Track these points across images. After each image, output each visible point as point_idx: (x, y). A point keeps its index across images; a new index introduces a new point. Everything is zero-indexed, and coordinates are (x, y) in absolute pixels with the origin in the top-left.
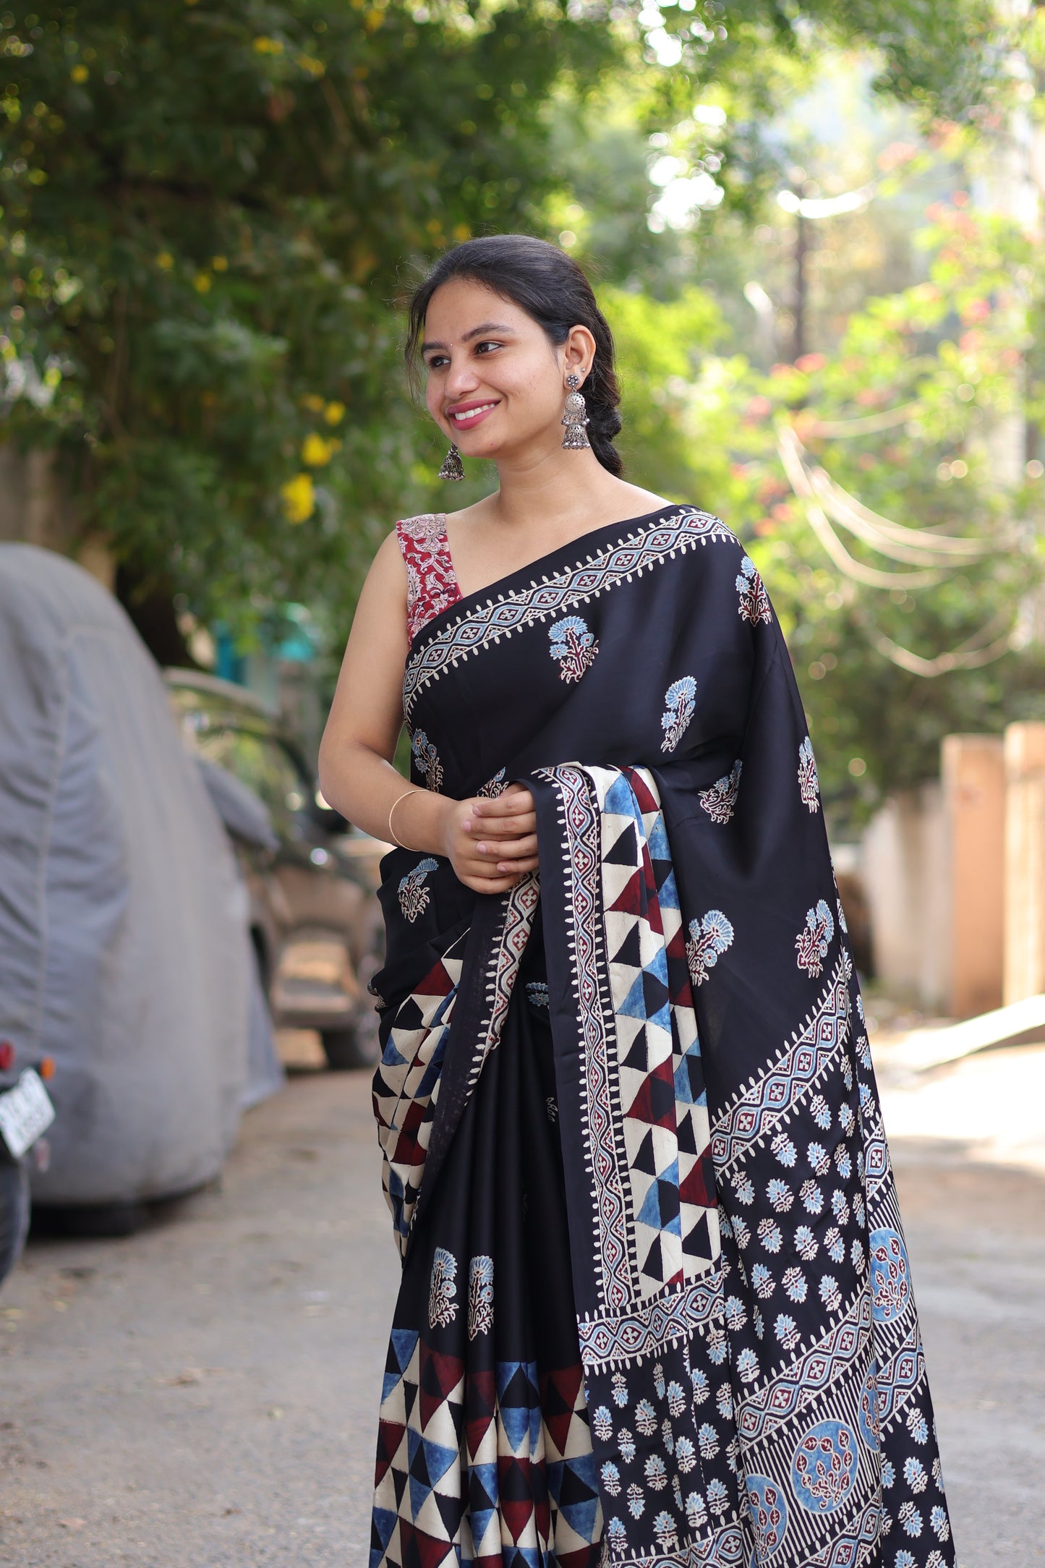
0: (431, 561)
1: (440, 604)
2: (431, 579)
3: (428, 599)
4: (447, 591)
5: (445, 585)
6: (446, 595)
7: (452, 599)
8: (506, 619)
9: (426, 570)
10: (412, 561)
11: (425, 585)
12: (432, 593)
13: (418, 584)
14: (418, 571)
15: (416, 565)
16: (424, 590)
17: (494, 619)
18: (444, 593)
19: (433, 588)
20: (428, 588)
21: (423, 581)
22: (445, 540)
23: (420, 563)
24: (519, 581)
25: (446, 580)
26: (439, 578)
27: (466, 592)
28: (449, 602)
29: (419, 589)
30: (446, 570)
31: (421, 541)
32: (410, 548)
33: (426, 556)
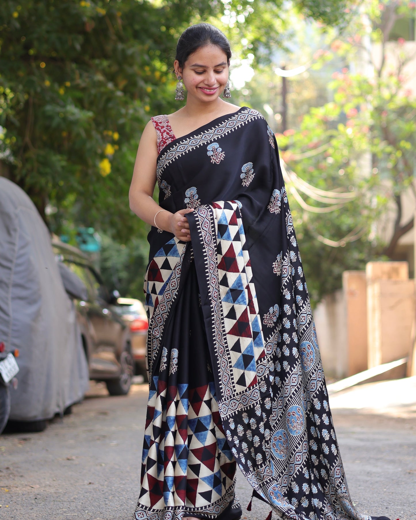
0: (165, 129)
1: (169, 142)
2: (165, 135)
3: (164, 140)
4: (171, 137)
5: (170, 136)
6: (171, 139)
7: (173, 139)
8: (194, 143)
9: (163, 131)
10: (158, 129)
11: (163, 136)
12: (166, 139)
13: (160, 136)
14: (160, 132)
15: (160, 130)
16: (163, 138)
17: (190, 144)
18: (170, 138)
19: (166, 137)
20: (164, 137)
21: (162, 135)
22: (168, 122)
23: (161, 129)
24: (197, 132)
25: (170, 134)
26: (168, 134)
27: (177, 137)
28: (172, 140)
29: (161, 138)
30: (170, 131)
31: (161, 123)
32: (157, 125)
33: (163, 127)
